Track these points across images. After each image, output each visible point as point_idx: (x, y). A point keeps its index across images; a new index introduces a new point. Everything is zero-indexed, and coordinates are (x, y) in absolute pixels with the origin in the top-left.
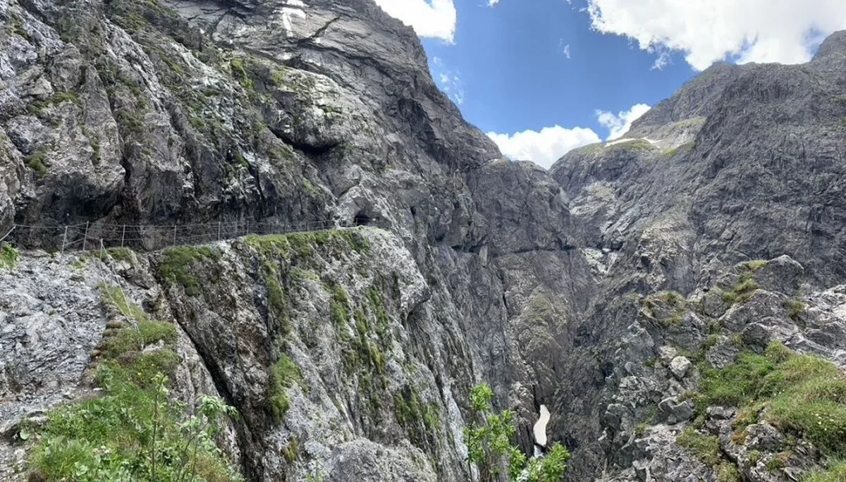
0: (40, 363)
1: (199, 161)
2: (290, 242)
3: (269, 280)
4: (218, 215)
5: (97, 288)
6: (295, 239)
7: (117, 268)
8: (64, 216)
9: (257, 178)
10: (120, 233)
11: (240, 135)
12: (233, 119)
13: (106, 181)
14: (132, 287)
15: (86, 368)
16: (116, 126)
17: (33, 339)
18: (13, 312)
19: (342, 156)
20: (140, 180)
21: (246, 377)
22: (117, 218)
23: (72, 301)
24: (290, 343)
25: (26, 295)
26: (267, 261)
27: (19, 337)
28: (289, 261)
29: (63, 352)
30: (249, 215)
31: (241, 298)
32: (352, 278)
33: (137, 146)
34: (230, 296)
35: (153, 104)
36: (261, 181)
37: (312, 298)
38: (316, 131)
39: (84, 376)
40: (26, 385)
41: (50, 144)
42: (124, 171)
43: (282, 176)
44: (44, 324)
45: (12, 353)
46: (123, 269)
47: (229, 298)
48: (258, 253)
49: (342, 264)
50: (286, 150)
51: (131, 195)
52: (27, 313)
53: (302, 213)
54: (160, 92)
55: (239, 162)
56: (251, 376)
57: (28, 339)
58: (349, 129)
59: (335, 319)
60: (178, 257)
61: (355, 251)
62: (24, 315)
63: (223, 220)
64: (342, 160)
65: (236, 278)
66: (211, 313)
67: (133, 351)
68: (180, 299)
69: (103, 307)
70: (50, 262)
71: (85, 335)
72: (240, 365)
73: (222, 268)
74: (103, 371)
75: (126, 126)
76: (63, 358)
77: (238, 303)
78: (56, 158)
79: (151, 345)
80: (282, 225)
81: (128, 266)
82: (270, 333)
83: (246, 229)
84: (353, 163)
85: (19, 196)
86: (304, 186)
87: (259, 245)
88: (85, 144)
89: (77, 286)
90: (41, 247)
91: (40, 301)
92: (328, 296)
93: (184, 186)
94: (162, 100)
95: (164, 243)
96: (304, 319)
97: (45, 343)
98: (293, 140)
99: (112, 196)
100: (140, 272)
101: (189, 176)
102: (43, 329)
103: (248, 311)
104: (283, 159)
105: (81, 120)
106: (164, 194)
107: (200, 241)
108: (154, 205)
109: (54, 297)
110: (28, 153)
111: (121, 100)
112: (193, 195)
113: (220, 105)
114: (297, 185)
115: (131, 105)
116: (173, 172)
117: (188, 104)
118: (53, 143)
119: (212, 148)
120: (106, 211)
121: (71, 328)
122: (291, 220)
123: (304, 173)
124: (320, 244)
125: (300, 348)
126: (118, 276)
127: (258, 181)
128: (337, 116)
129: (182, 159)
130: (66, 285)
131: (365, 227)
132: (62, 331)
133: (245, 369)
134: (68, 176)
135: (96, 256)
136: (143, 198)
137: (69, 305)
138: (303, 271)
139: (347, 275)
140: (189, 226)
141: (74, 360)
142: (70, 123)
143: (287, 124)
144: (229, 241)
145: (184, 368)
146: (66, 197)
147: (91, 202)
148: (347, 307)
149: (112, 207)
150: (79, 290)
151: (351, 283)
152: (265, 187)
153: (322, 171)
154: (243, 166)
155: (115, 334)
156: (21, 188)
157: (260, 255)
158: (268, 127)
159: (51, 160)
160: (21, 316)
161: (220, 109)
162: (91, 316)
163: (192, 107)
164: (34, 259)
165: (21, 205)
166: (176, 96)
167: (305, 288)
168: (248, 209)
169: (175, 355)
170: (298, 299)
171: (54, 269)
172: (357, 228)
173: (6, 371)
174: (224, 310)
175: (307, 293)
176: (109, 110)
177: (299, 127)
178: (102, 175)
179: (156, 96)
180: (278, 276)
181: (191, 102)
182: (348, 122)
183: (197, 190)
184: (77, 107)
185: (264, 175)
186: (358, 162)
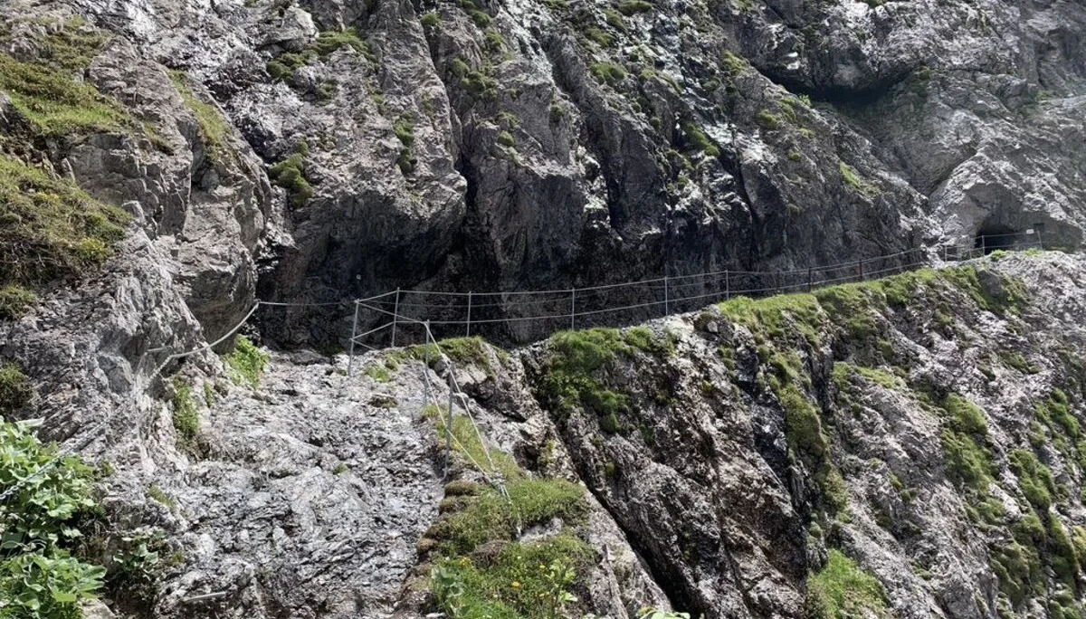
0: (321, 567)
1: (618, 152)
2: (824, 308)
3: (784, 396)
4: (662, 264)
5: (423, 419)
6: (838, 302)
7: (460, 379)
8: (352, 280)
9: (739, 176)
10: (462, 310)
11: (695, 89)
12: (680, 58)
13: (430, 205)
14: (491, 418)
15: (409, 575)
16: (444, 92)
17: (306, 520)
18: (264, 469)
19: (923, 96)
20: (496, 200)
21: (748, 600)
22: (455, 280)
23: (375, 447)
24: (849, 529)
25: (286, 436)
26: (777, 355)
27: (277, 517)
28: (826, 350)
29: (365, 544)
30: (729, 259)
31: (725, 436)
32: (992, 377)
33: (489, 131)
34: (700, 431)
35: (515, 42)
36: (748, 181)
37: (893, 430)
38: (855, 54)
39: (407, 591)
40: (297, 609)
41: (317, 138)
42: (463, 182)
43: (792, 166)
44: (324, 492)
45: (268, 547)
46: (472, 382)
47: (696, 435)
48: (756, 339)
49: (962, 349)
50: (796, 106)
51: (481, 231)
52: (289, 471)
53: (847, 240)
54: (530, 16)
55: (699, 147)
56: (761, 598)
57: (296, 520)
58: (932, 31)
59: (960, 476)
60: (582, 353)
61: (989, 314)
62: (284, 474)
63: (673, 273)
64: (926, 105)
65: (711, 394)
66: (661, 467)
67: (501, 541)
68: (591, 441)
69: (437, 458)
70: (329, 373)
71: (404, 510)
72: (733, 575)
73: (677, 373)
74: (444, 580)
75: (465, 91)
76: (364, 556)
77: (719, 446)
78: (329, 165)
79: (537, 528)
80: (804, 272)
81: (480, 376)
82: (800, 508)
83: (723, 288)
84: (954, 108)
85: (262, 243)
86: (843, 180)
87: (755, 320)
88: (385, 134)
89: (384, 416)
90: (309, 345)
91: (314, 448)
92: (935, 422)
93: (587, 206)
94: (534, 31)
95: (551, 327)
96: (879, 477)
97: (327, 527)
98: (809, 84)
99: (442, 235)
100: (506, 386)
101: (597, 185)
102: (323, 501)
103: (743, 463)
104: (791, 127)
105: (373, 85)
106: (546, 225)
107: (628, 319)
108: (526, 250)
109: (340, 439)
110: (276, 159)
111: (452, 38)
112: (607, 226)
113: (652, 31)
114: (829, 179)
115: (473, 47)
116: (565, 180)
117: (589, 36)
118: (322, 134)
119: (641, 124)
120: (433, 268)
121: (376, 498)
122: (823, 260)
123: (840, 151)
124: (898, 305)
125: (874, 539)
126: (463, 395)
127: (742, 183)
128: (900, 9)
129: (581, 150)
130: (361, 415)
131: (1009, 254)
132: (359, 504)
133: (746, 584)
134: (354, 199)
135: (417, 358)
136: (506, 236)
137: (370, 455)
138: (863, 370)
139: (976, 371)
140: (602, 289)
141: (385, 560)
142: (353, 90)
143: (793, 51)
144: (688, 315)
145: (606, 574)
146: (354, 242)
147: (401, 250)
148: (989, 445)
149: (445, 257)
150: (388, 424)
151: (991, 392)
152: (759, 194)
153: (881, 140)
154: (708, 154)
155: (464, 506)
156: (265, 227)
157: (759, 342)
158: (753, 64)
159: (320, 170)
160: (278, 477)
161: (653, 39)
162: (414, 475)
163: (597, 40)
164: (298, 368)
165: (267, 261)
166: (563, 20)
167: (873, 407)
168: (723, 245)
169: (586, 547)
170: (858, 433)
171: (338, 384)
172: (987, 258)
173: (259, 580)
174: (689, 461)
175: (880, 419)
176: (429, 60)
177: (818, 52)
178: (422, 193)
179: (521, 24)
180: (805, 385)
181: (594, 31)
182: (926, 16)
183: (615, 211)
184: (364, 60)
185: (754, 168)
186: (965, 102)
